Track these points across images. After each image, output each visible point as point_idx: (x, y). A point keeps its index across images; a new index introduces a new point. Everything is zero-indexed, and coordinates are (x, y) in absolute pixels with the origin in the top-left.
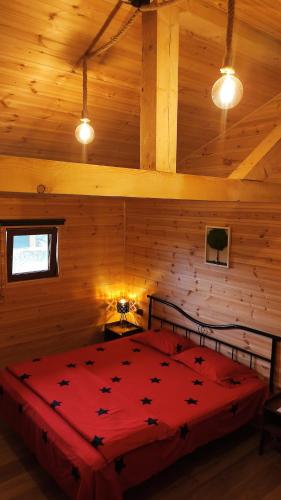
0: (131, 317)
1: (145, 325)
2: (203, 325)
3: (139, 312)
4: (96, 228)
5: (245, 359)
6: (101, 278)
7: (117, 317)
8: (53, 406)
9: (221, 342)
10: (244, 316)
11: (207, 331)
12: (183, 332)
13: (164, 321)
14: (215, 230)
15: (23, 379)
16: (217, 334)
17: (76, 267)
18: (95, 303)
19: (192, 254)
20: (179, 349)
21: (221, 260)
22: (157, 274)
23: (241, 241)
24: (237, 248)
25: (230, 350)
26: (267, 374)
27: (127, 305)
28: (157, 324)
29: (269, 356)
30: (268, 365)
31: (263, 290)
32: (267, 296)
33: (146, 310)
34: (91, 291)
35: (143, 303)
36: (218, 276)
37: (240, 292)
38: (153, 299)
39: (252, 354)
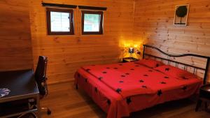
0: (135, 56)
1: (141, 58)
2: (170, 56)
3: (139, 53)
4: (121, 13)
5: (191, 70)
6: (122, 37)
7: (128, 55)
8: (100, 79)
9: (178, 63)
10: (193, 49)
11: (172, 58)
12: (160, 60)
13: (150, 56)
14: (181, 7)
15: (87, 70)
16: (177, 59)
17: (111, 31)
18: (119, 48)
19: (167, 21)
20: (157, 65)
21: (183, 22)
22: (148, 34)
23: (195, 11)
24: (192, 15)
25: (183, 66)
26: (203, 76)
27: (133, 50)
28: (147, 57)
29: (205, 67)
30: (204, 72)
31: (204, 35)
32: (207, 37)
33: (142, 52)
34: (117, 43)
35: (141, 49)
36: (181, 30)
37: (191, 37)
38: (146, 46)
39: (195, 67)
